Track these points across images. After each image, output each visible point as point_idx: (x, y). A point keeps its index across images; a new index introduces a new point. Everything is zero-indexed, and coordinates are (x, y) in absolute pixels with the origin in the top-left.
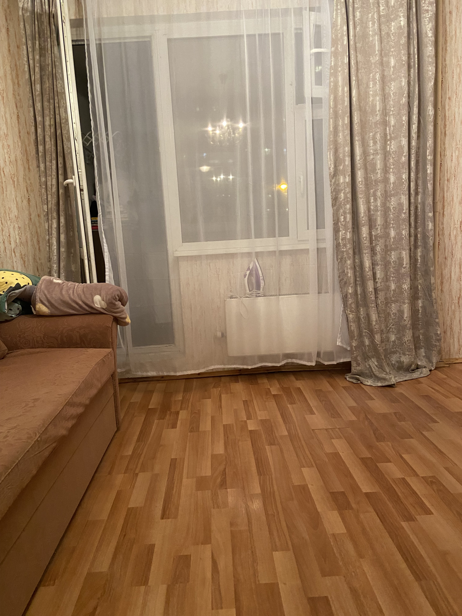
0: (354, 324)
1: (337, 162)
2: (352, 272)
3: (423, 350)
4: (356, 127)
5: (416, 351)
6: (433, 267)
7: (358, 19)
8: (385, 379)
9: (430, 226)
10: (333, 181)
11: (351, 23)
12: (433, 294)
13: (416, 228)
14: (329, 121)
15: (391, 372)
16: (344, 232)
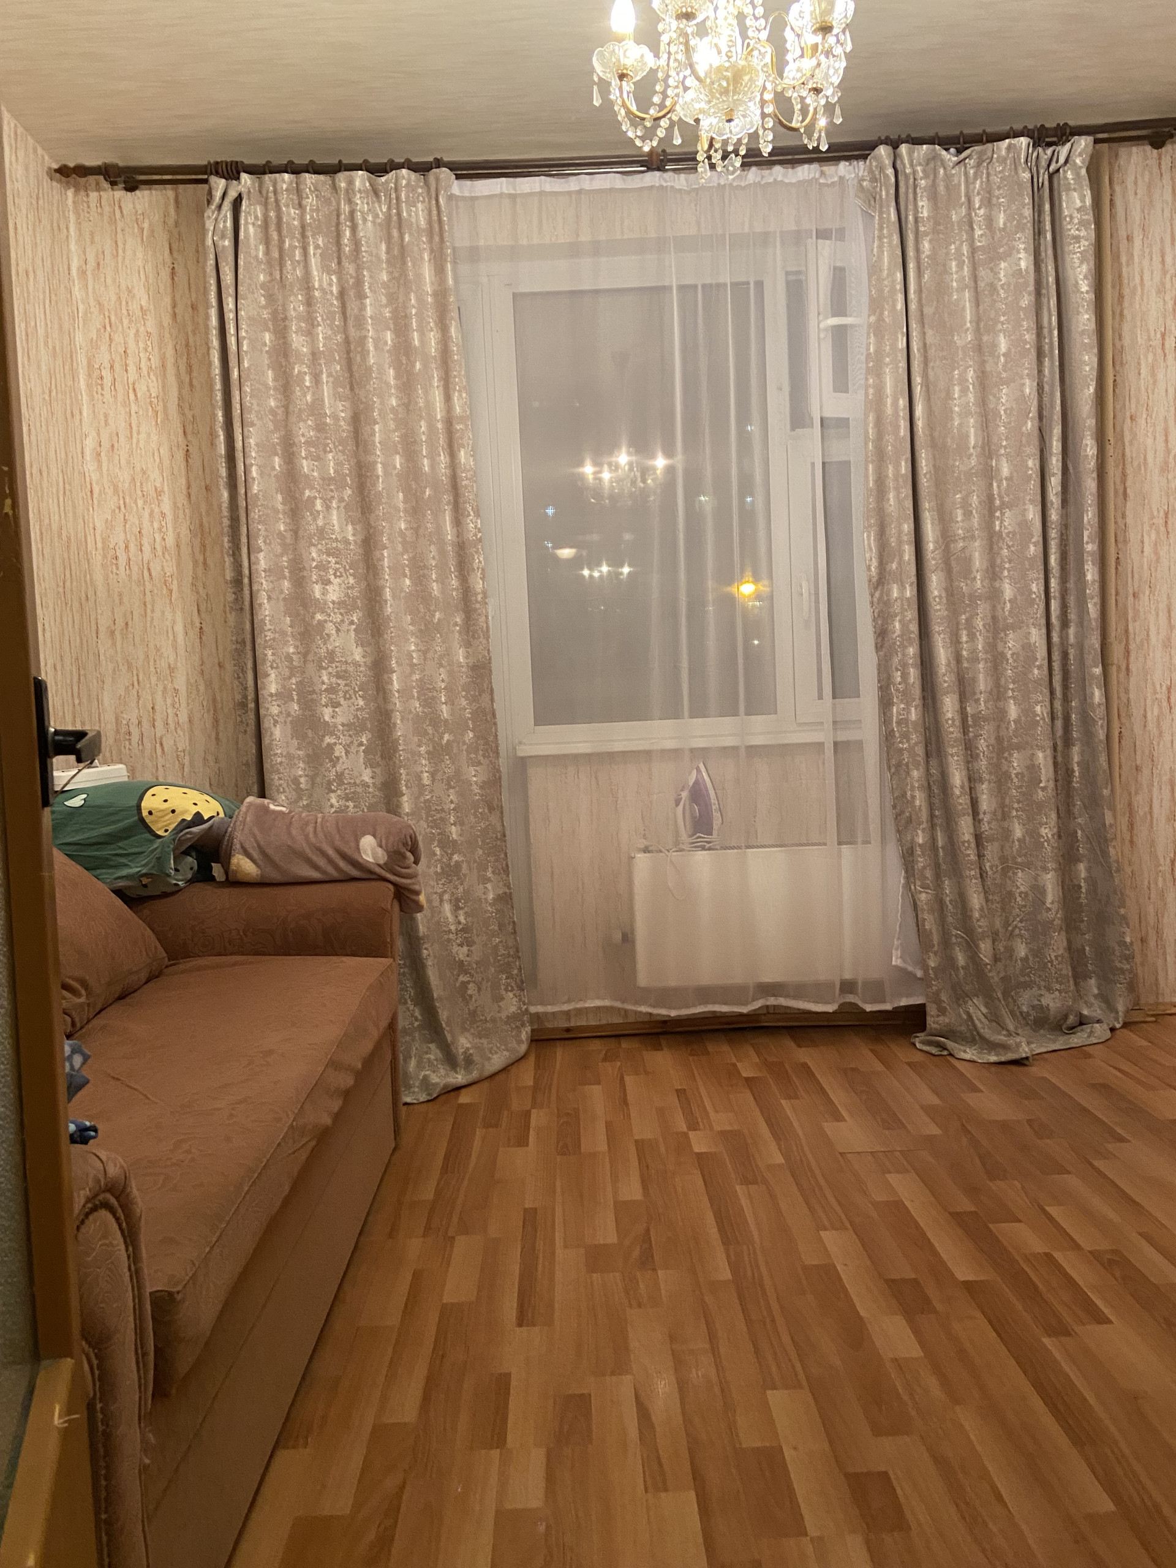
0: (931, 917)
1: (884, 553)
2: (923, 795)
3: (1093, 982)
4: (924, 482)
5: (1076, 984)
6: (1109, 787)
7: (928, 257)
8: (1005, 1047)
9: (1097, 695)
10: (877, 594)
11: (911, 266)
12: (1111, 849)
13: (1066, 700)
14: (867, 469)
15: (1020, 1031)
16: (902, 706)
